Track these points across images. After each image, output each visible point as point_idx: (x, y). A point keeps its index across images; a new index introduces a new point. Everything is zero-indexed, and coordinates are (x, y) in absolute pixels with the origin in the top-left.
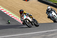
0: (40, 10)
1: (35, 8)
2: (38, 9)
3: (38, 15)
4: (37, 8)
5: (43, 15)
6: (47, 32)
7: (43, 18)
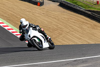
0: (63, 23)
1: (53, 18)
2: (58, 20)
3: (59, 31)
4: (57, 18)
5: (68, 31)
6: (75, 61)
7: (67, 36)
